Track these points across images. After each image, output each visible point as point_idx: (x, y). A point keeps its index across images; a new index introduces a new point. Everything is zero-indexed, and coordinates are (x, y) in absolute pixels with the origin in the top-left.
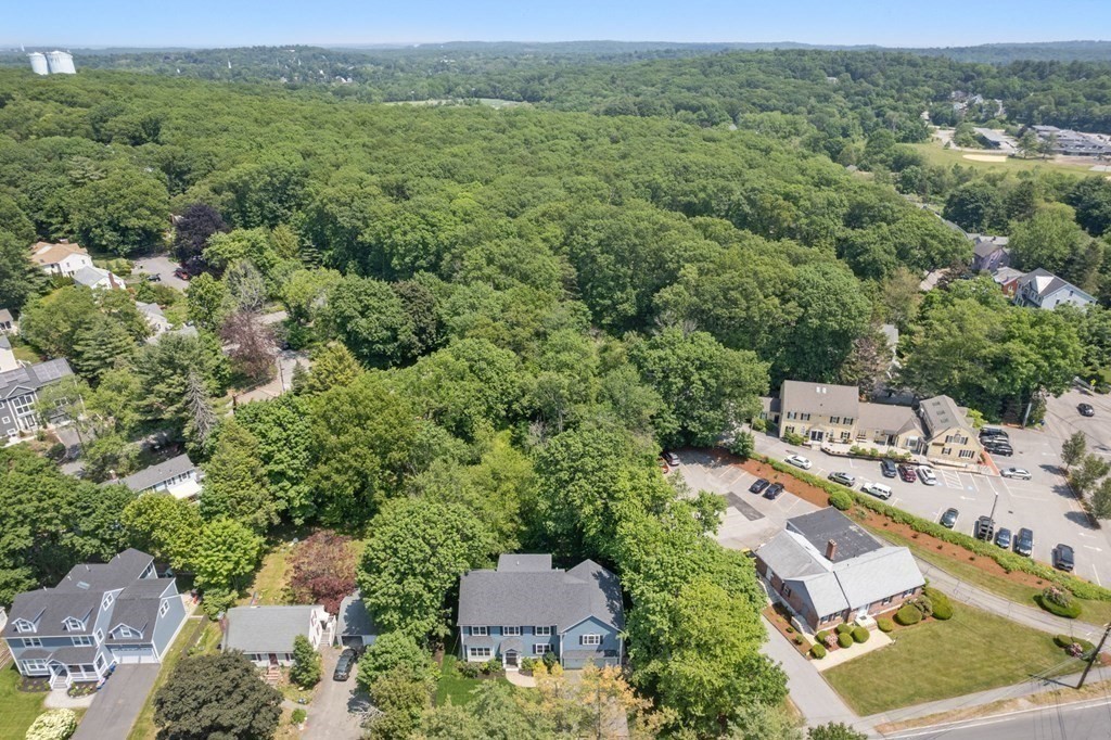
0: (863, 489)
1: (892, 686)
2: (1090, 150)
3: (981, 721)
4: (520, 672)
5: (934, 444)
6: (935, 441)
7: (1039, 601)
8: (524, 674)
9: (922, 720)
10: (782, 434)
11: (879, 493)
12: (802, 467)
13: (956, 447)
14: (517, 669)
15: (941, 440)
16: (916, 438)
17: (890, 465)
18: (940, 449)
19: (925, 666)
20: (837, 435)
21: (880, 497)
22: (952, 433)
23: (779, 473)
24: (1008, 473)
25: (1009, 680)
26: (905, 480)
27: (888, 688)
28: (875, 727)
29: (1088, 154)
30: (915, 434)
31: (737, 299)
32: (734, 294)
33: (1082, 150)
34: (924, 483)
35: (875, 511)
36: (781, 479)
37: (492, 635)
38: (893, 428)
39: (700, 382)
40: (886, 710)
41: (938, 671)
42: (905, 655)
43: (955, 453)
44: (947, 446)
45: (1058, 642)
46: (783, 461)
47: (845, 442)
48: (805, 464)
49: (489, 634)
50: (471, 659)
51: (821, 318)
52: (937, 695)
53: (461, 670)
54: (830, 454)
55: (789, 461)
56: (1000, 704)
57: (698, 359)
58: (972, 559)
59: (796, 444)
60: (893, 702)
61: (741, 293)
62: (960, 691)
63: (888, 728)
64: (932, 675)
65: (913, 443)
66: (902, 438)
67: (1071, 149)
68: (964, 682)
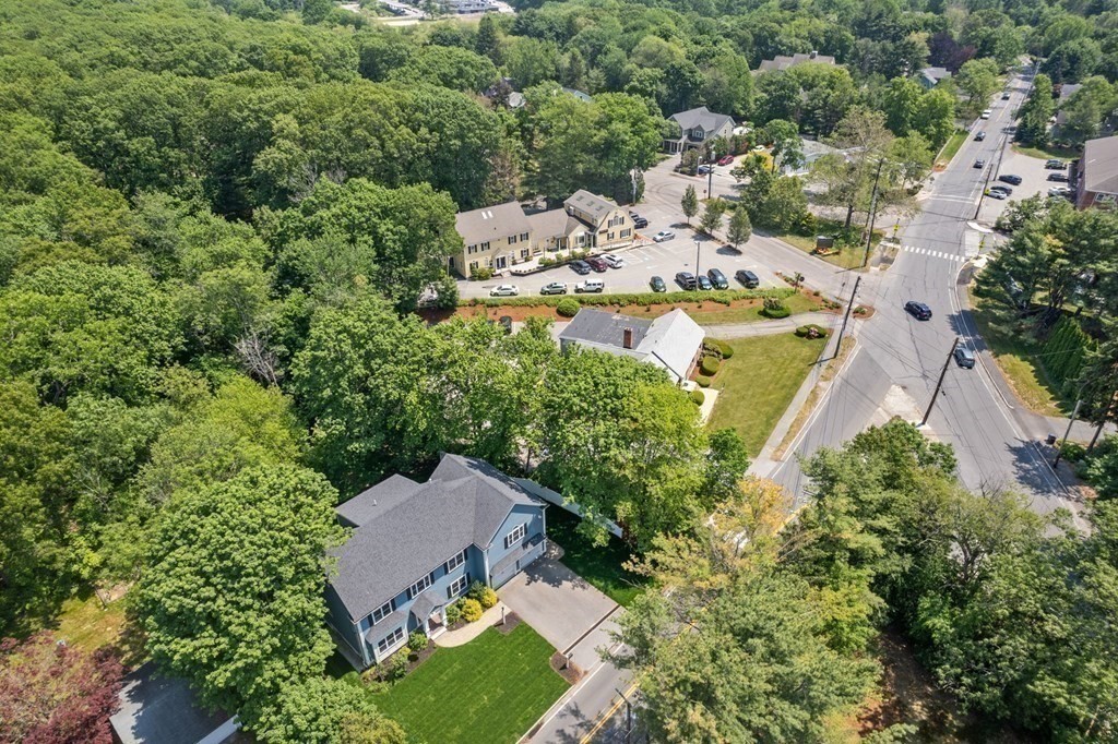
0: (578, 291)
1: (750, 423)
2: (477, 8)
3: (817, 411)
4: (450, 629)
5: (600, 233)
6: (600, 229)
7: (764, 314)
8: (457, 628)
9: (790, 434)
10: (468, 274)
11: (593, 288)
12: (512, 294)
13: (616, 229)
14: (444, 629)
15: (604, 227)
16: (582, 234)
17: (578, 264)
18: (605, 235)
19: (753, 396)
20: (518, 256)
21: (595, 291)
22: (611, 217)
23: (495, 308)
24: (659, 238)
25: (802, 375)
26: (599, 271)
27: (750, 426)
28: (772, 459)
29: (477, 11)
30: (581, 231)
31: (365, 139)
32: (359, 132)
33: (472, 8)
34: (614, 268)
35: (601, 304)
36: (502, 313)
37: (397, 610)
38: (560, 232)
39: (389, 233)
40: (764, 442)
41: (763, 394)
42: (735, 396)
43: (617, 235)
44: (610, 232)
45: (799, 334)
46: (489, 297)
47: (527, 260)
48: (513, 290)
49: (394, 609)
50: (380, 657)
51: (461, 137)
52: (779, 411)
53: (379, 679)
54: (523, 275)
55: (496, 294)
56: (814, 395)
57: (377, 206)
58: (700, 307)
59: (486, 278)
60: (763, 434)
61: (366, 129)
62: (788, 399)
63: (779, 454)
64: (763, 399)
65: (582, 239)
66: (571, 237)
67: (463, 9)
68: (783, 392)
